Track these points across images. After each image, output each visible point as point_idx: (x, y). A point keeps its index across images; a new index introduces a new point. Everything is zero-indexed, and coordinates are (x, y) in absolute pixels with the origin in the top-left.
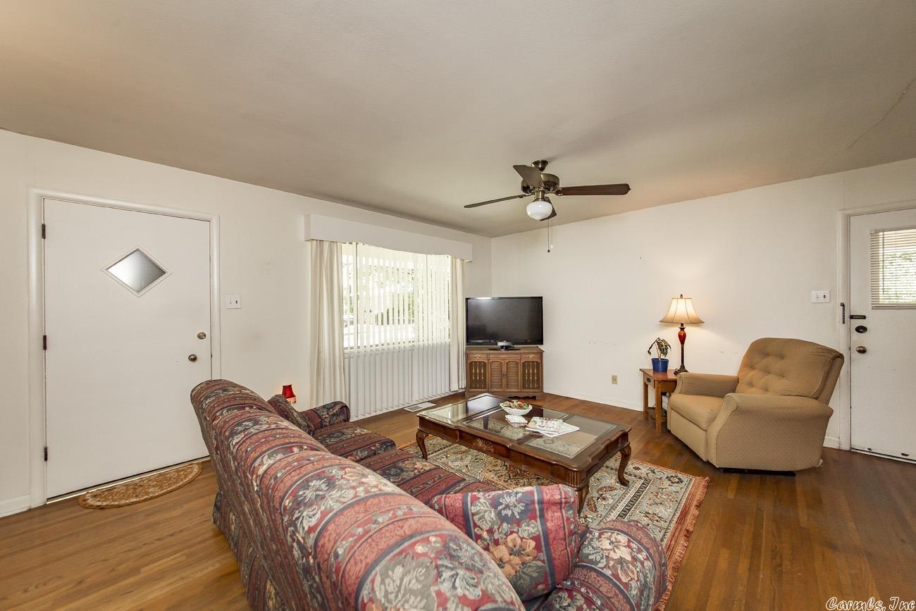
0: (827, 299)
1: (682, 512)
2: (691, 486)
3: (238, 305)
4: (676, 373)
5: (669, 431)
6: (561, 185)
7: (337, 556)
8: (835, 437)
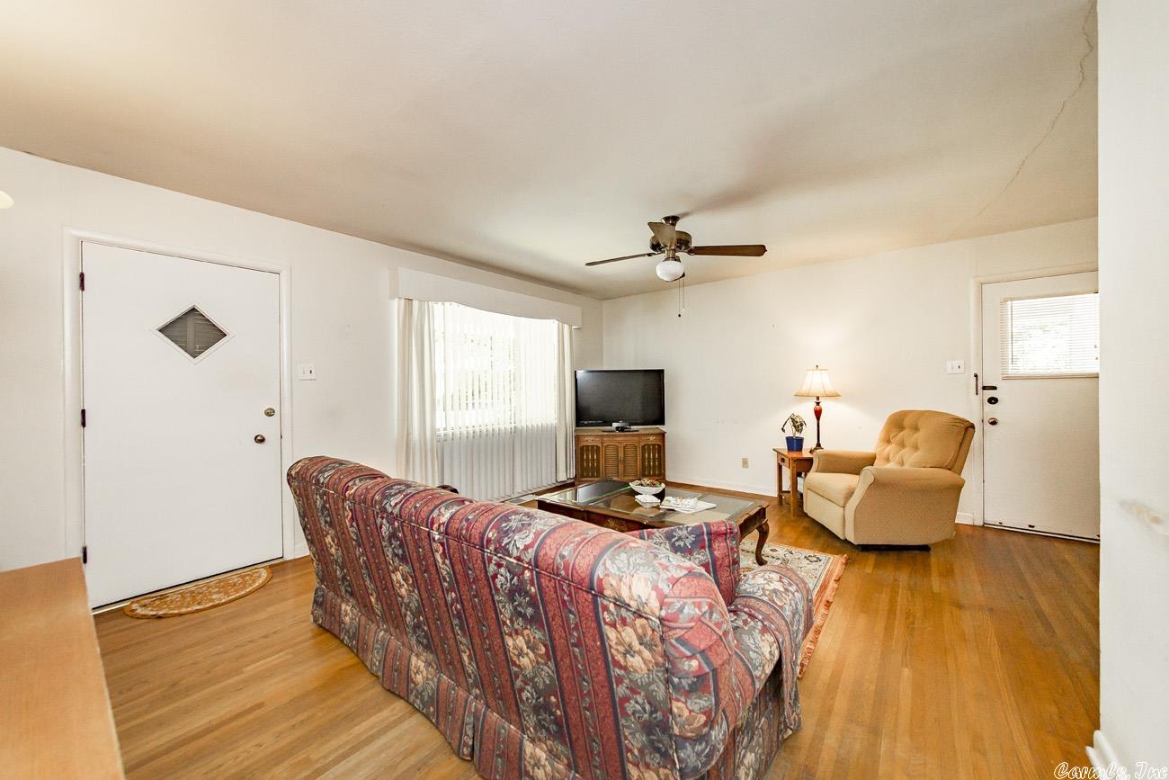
0: (962, 370)
1: (821, 586)
2: (829, 565)
3: (313, 376)
4: (811, 452)
5: (806, 515)
6: (694, 244)
7: (562, 557)
8: (967, 514)
